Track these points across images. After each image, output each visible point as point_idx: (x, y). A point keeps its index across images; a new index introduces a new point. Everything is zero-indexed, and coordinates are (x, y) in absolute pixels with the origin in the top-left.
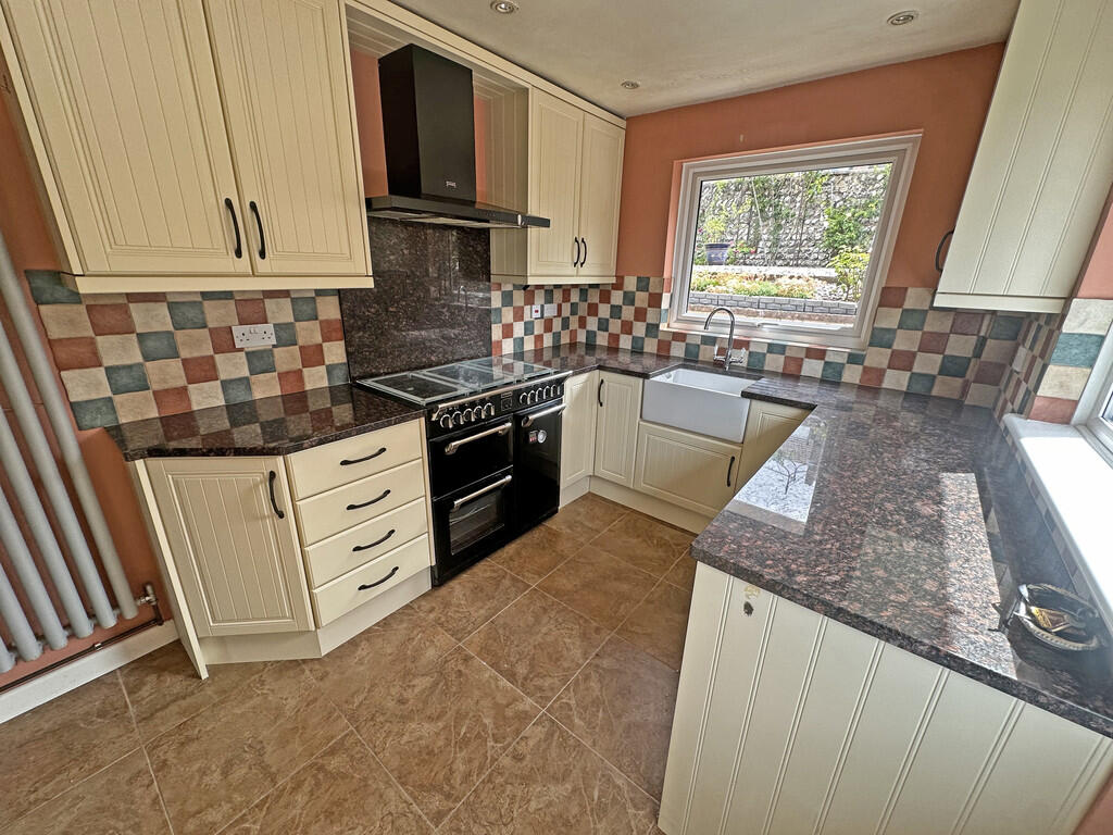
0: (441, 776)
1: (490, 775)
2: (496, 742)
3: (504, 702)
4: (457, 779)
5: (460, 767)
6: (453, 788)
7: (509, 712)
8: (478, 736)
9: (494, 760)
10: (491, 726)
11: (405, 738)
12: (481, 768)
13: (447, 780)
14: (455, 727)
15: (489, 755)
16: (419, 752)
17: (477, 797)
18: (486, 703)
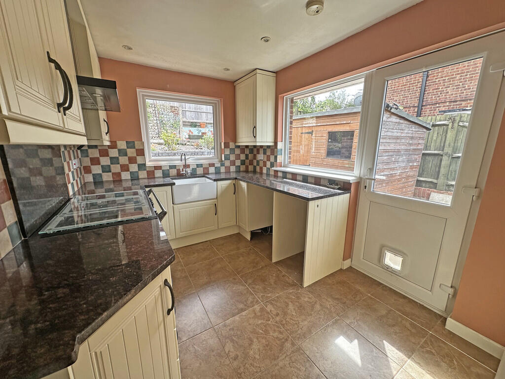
0: (278, 342)
1: (281, 324)
2: (269, 320)
3: (253, 315)
4: (281, 336)
5: (276, 335)
6: (284, 338)
7: (259, 314)
8: (265, 326)
9: (276, 322)
10: (262, 321)
11: (257, 357)
12: (278, 327)
13: (280, 340)
14: (258, 334)
15: (274, 324)
16: (265, 350)
17: (288, 330)
18: (251, 321)
